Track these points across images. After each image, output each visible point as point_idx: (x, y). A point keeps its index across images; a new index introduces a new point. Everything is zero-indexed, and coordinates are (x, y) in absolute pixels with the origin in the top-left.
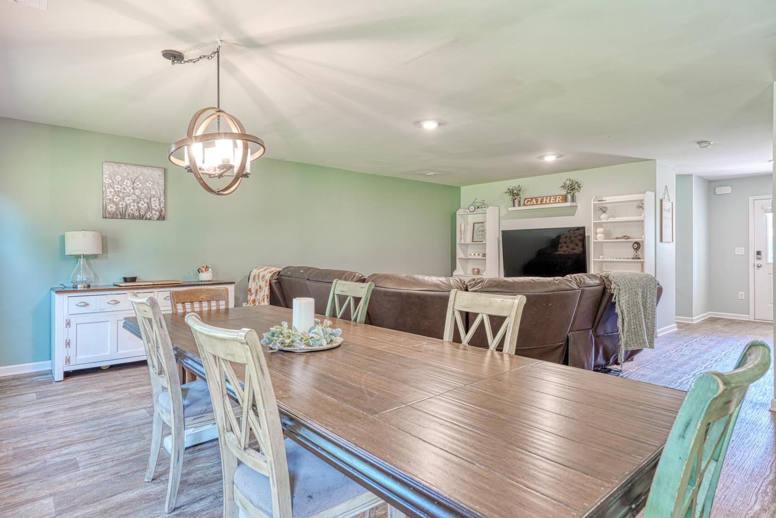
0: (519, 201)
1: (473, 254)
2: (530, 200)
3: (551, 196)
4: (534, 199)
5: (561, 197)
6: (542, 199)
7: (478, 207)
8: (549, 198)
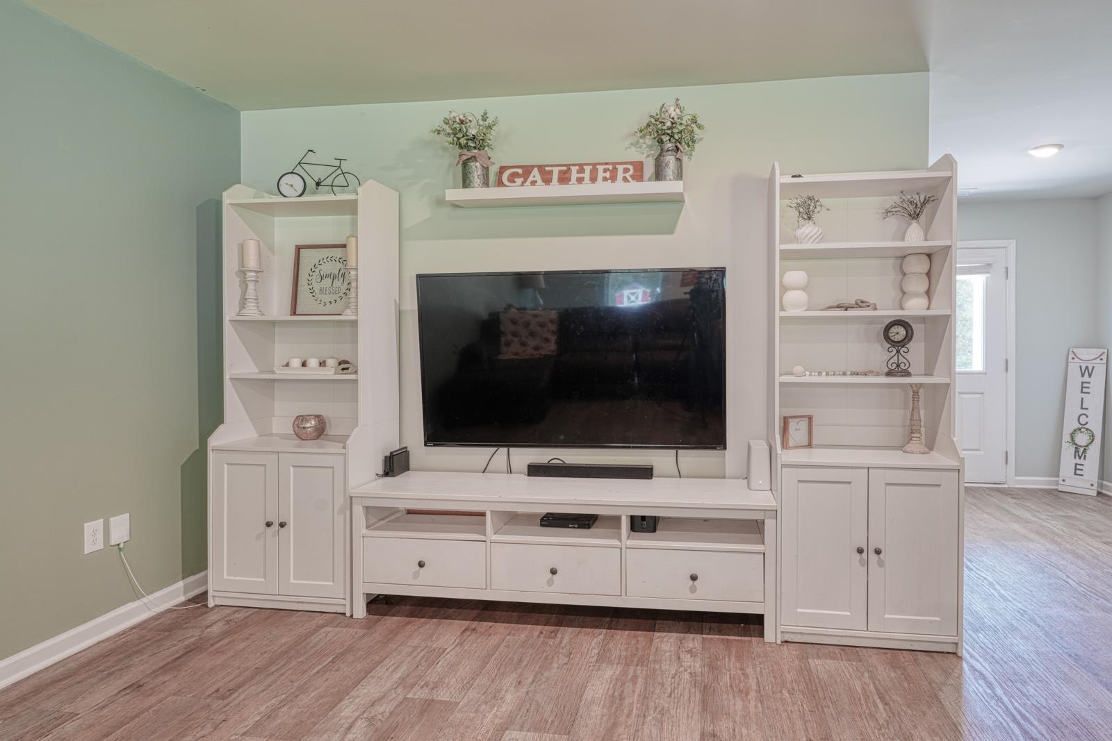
0: (486, 170)
1: (296, 363)
2: (520, 171)
3: (594, 165)
4: (535, 172)
5: (631, 167)
6: (565, 172)
7: (318, 184)
8: (588, 169)
